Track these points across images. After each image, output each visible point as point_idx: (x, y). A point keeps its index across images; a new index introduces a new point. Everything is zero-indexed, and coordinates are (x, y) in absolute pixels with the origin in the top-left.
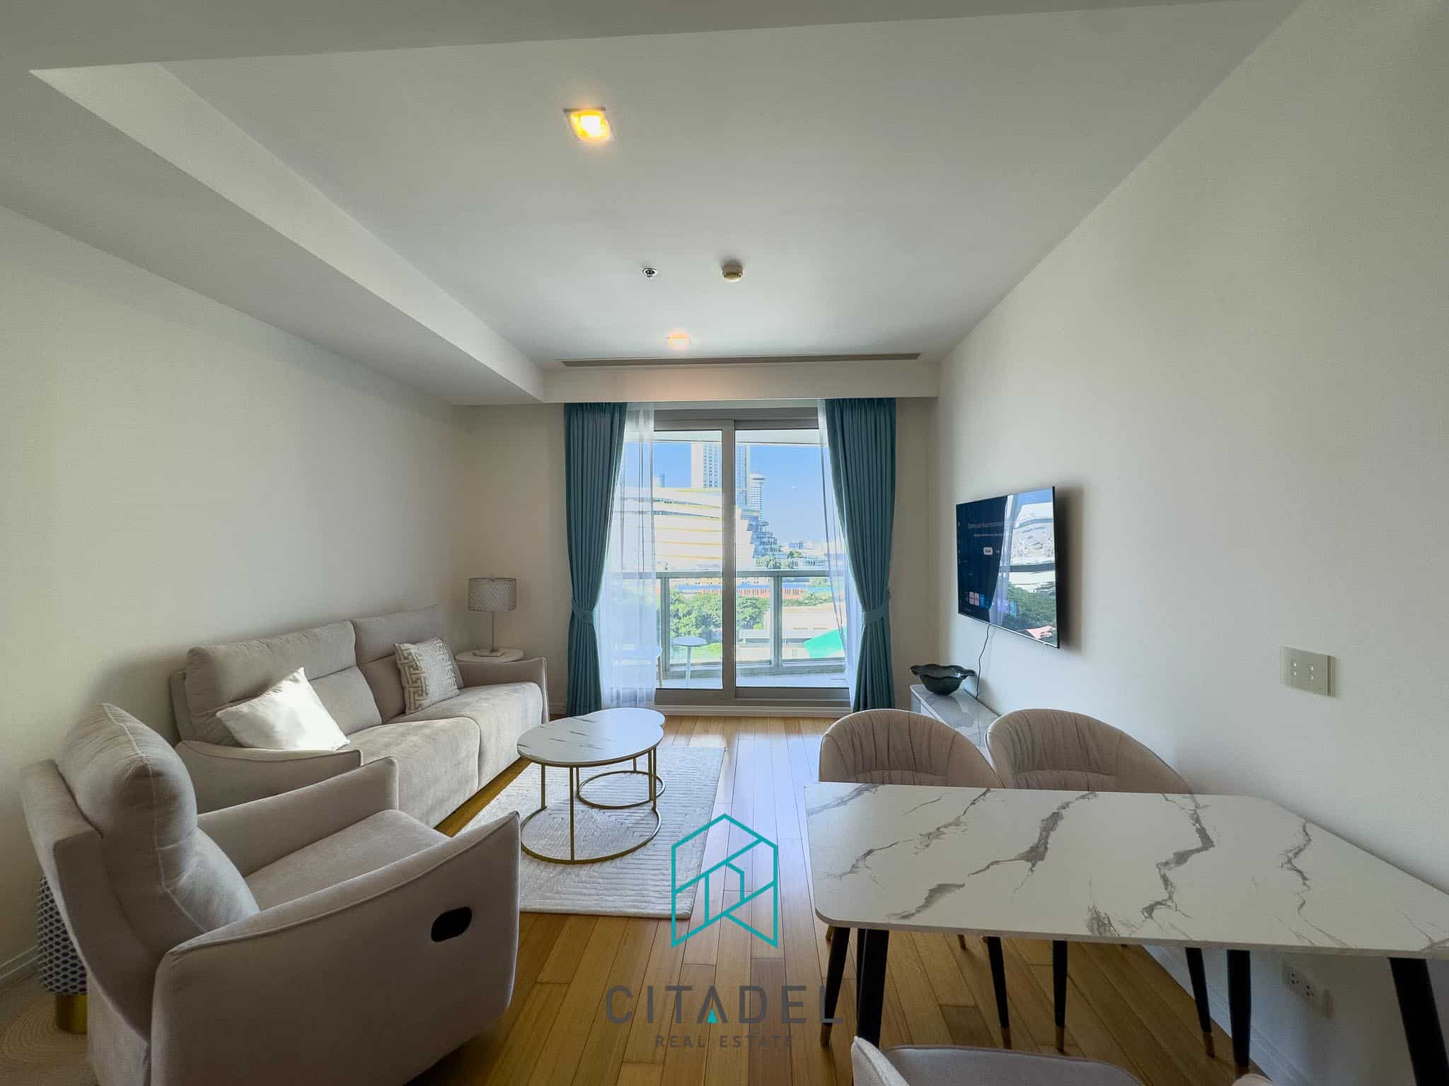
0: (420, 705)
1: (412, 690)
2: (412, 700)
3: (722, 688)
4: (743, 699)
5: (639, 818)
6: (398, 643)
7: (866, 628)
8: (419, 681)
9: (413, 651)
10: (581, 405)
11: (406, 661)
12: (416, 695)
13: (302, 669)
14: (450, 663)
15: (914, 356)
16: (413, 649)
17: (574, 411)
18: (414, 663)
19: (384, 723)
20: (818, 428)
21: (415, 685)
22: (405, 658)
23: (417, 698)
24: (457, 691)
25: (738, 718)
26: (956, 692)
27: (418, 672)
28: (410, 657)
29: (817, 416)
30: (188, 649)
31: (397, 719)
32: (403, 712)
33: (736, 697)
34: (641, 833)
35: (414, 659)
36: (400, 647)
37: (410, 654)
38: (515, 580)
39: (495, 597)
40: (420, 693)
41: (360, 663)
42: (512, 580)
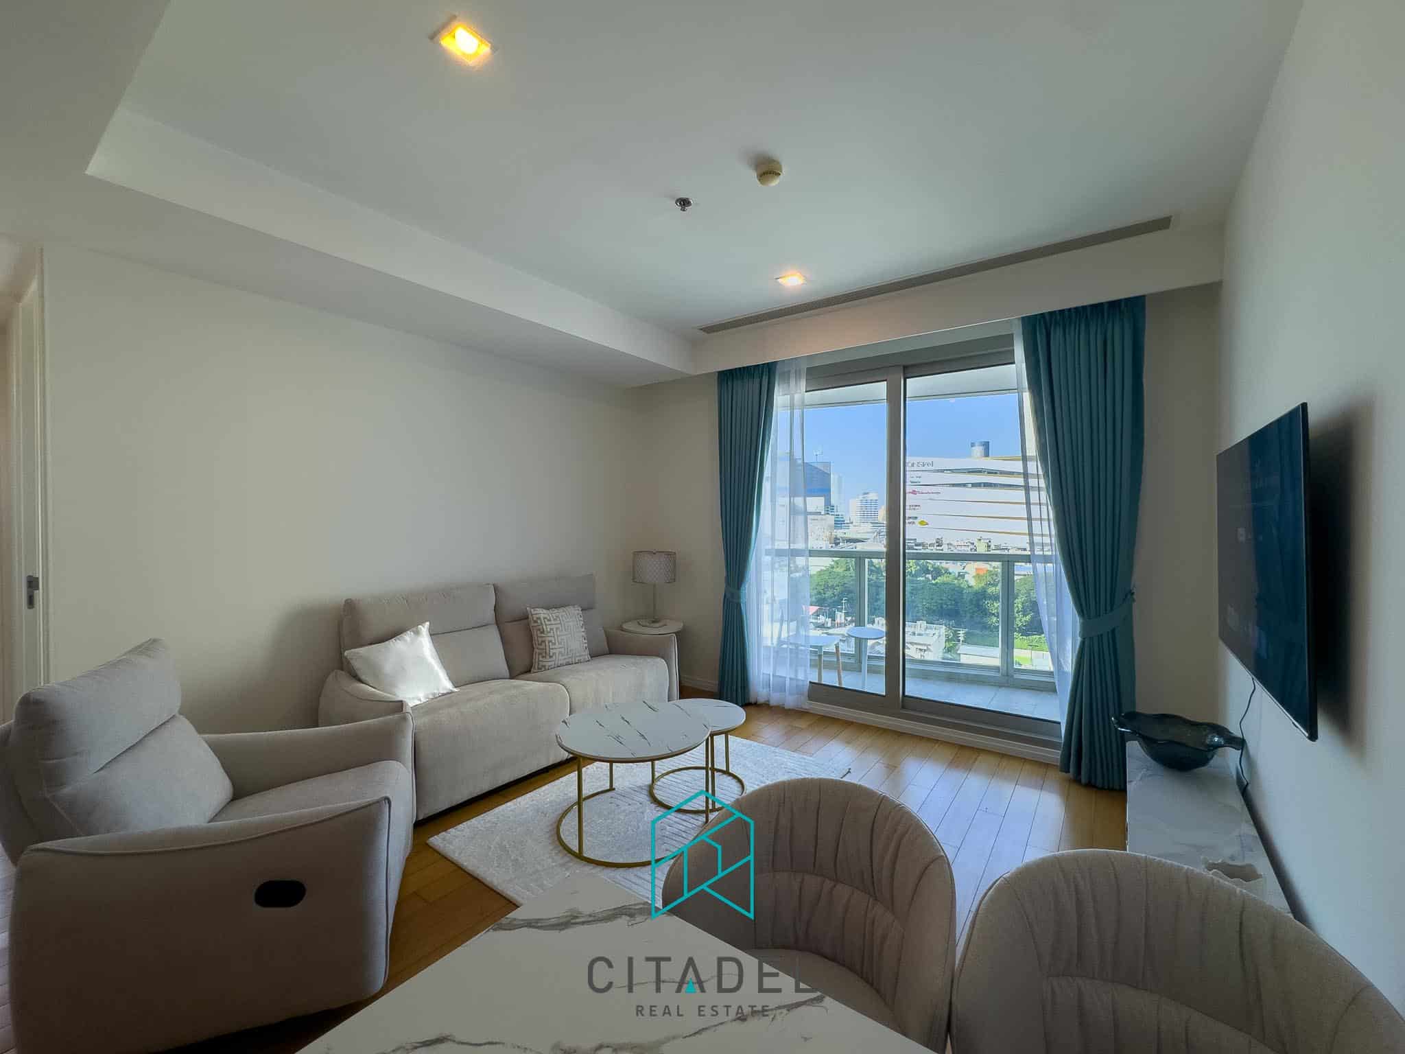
0: (544, 666)
1: (537, 651)
2: (537, 660)
3: (884, 694)
4: (912, 713)
5: (683, 828)
6: (530, 607)
7: (1083, 643)
8: (543, 644)
9: (542, 616)
10: (731, 371)
11: (536, 624)
12: (540, 656)
13: (428, 623)
14: (583, 630)
15: (1162, 224)
16: (542, 613)
17: (728, 377)
18: (541, 627)
19: (512, 677)
20: (1013, 363)
21: (541, 647)
22: (536, 622)
23: (541, 659)
24: (587, 657)
25: (899, 734)
26: (1203, 769)
27: (543, 635)
28: (539, 621)
29: (1013, 345)
30: (344, 599)
31: (521, 676)
32: (529, 671)
33: (903, 707)
34: (668, 848)
35: (542, 624)
36: (531, 611)
37: (539, 618)
38: (675, 553)
39: (653, 570)
40: (544, 655)
41: (498, 622)
42: (669, 554)
